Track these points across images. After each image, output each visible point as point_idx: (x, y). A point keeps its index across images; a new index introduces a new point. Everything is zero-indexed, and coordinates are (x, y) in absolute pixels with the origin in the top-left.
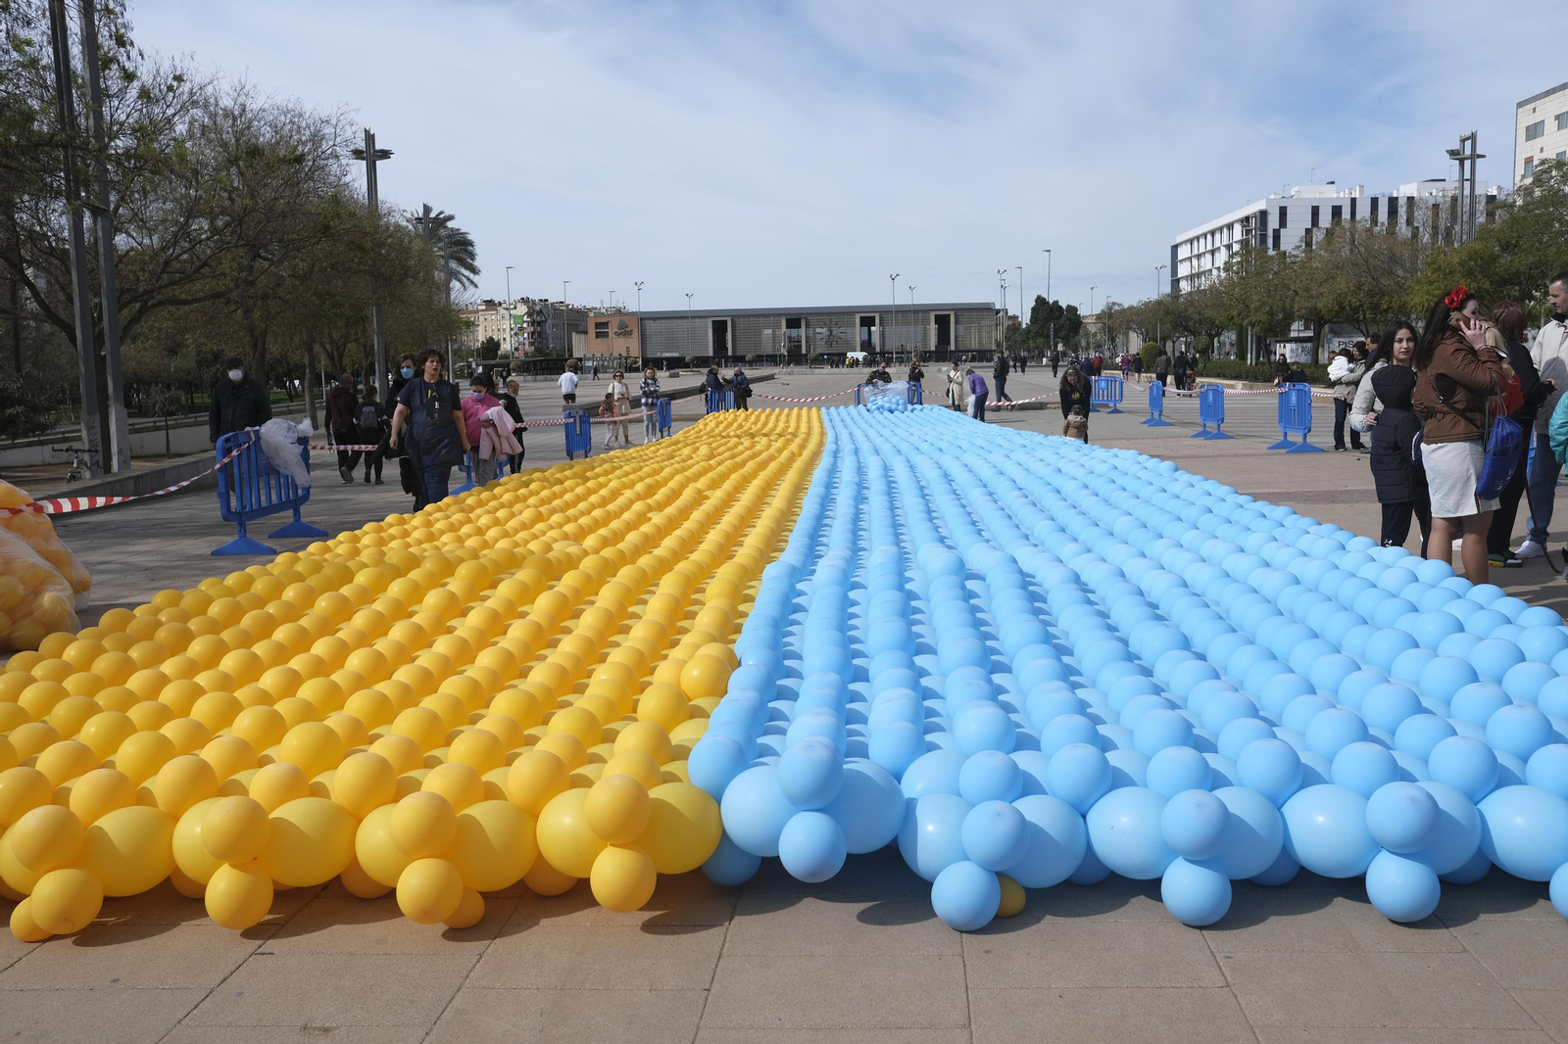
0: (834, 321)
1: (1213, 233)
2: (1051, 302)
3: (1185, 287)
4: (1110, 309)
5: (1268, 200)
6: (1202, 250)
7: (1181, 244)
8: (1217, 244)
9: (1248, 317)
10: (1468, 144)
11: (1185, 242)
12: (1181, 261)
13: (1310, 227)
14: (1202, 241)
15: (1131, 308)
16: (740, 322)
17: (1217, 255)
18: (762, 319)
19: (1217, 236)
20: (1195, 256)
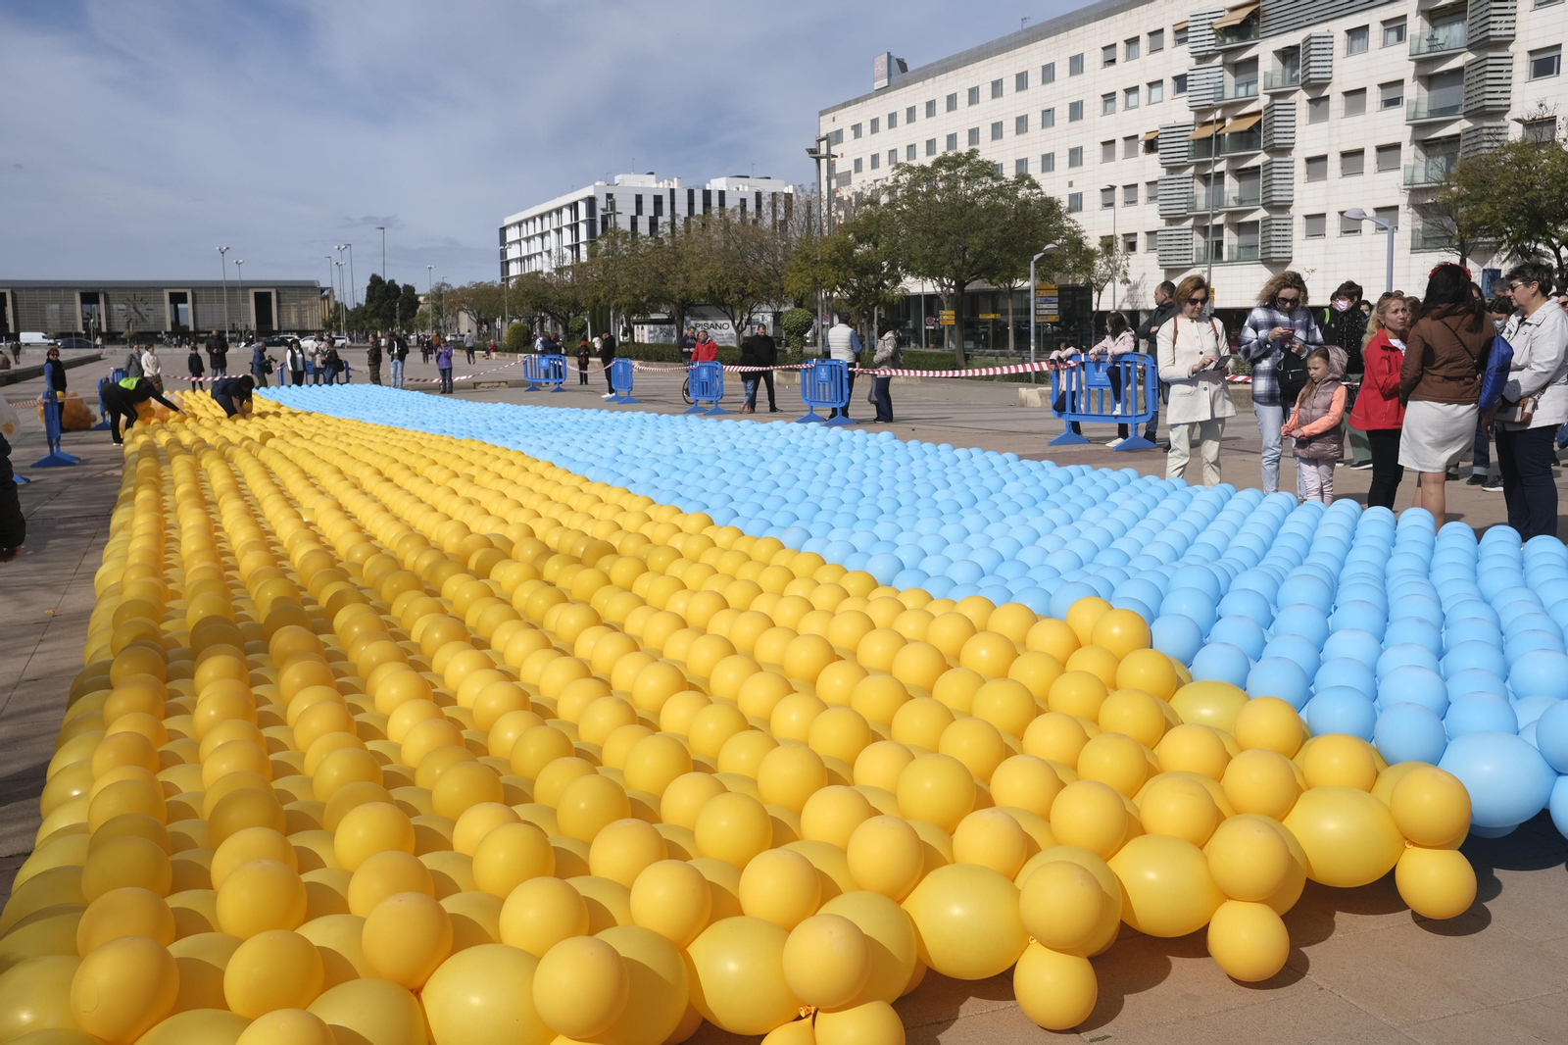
0: (139, 297)
1: (542, 217)
2: (387, 282)
3: (514, 270)
4: (439, 289)
5: (596, 188)
6: (531, 233)
7: (509, 226)
8: (547, 228)
9: (613, 298)
10: (824, 144)
11: (514, 225)
12: (510, 243)
13: (634, 214)
14: (531, 224)
15: (462, 289)
16: (22, 296)
17: (547, 238)
18: (50, 292)
19: (546, 219)
20: (524, 239)
